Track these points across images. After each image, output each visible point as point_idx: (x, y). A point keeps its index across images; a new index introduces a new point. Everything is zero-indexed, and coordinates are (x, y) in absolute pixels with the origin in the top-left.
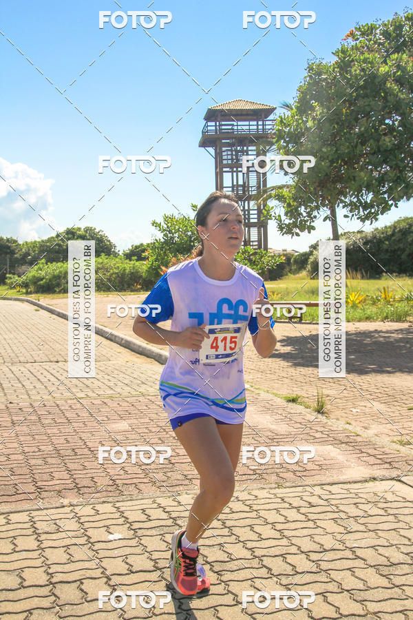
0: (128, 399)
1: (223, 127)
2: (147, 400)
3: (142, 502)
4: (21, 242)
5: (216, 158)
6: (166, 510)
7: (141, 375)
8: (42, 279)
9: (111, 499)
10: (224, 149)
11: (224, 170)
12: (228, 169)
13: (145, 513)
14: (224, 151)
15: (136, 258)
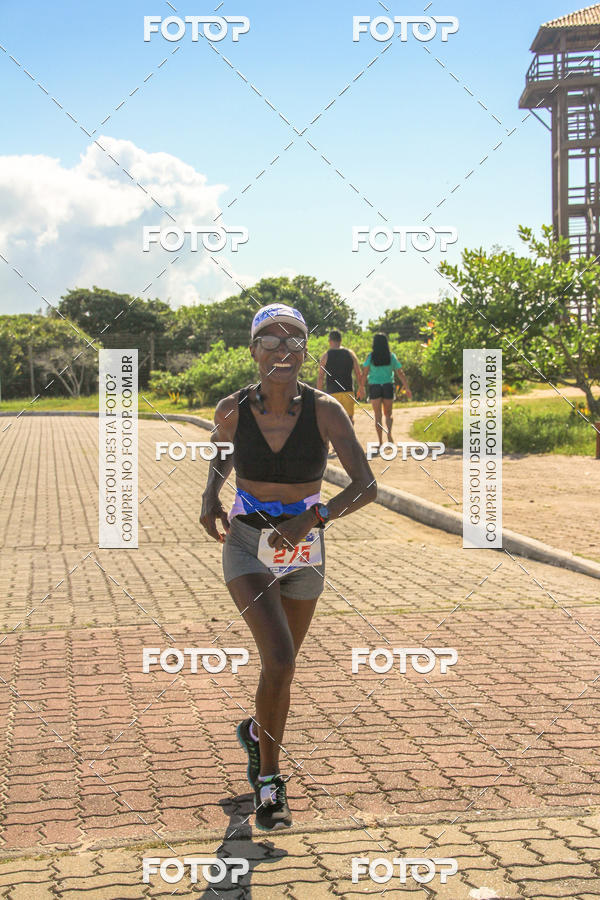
0: (436, 616)
1: (571, 65)
2: (472, 619)
3: (517, 824)
4: (174, 308)
5: (554, 131)
6: (572, 845)
7: (445, 568)
8: (218, 380)
9: (453, 817)
10: (571, 110)
11: (571, 153)
12: (578, 152)
13: (531, 847)
14: (572, 115)
15: (397, 335)
